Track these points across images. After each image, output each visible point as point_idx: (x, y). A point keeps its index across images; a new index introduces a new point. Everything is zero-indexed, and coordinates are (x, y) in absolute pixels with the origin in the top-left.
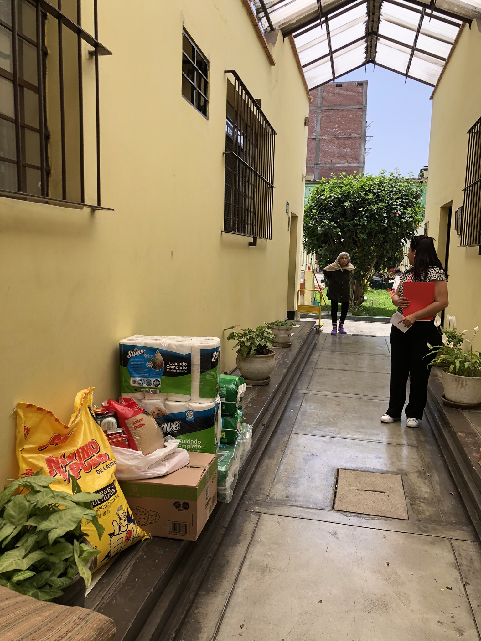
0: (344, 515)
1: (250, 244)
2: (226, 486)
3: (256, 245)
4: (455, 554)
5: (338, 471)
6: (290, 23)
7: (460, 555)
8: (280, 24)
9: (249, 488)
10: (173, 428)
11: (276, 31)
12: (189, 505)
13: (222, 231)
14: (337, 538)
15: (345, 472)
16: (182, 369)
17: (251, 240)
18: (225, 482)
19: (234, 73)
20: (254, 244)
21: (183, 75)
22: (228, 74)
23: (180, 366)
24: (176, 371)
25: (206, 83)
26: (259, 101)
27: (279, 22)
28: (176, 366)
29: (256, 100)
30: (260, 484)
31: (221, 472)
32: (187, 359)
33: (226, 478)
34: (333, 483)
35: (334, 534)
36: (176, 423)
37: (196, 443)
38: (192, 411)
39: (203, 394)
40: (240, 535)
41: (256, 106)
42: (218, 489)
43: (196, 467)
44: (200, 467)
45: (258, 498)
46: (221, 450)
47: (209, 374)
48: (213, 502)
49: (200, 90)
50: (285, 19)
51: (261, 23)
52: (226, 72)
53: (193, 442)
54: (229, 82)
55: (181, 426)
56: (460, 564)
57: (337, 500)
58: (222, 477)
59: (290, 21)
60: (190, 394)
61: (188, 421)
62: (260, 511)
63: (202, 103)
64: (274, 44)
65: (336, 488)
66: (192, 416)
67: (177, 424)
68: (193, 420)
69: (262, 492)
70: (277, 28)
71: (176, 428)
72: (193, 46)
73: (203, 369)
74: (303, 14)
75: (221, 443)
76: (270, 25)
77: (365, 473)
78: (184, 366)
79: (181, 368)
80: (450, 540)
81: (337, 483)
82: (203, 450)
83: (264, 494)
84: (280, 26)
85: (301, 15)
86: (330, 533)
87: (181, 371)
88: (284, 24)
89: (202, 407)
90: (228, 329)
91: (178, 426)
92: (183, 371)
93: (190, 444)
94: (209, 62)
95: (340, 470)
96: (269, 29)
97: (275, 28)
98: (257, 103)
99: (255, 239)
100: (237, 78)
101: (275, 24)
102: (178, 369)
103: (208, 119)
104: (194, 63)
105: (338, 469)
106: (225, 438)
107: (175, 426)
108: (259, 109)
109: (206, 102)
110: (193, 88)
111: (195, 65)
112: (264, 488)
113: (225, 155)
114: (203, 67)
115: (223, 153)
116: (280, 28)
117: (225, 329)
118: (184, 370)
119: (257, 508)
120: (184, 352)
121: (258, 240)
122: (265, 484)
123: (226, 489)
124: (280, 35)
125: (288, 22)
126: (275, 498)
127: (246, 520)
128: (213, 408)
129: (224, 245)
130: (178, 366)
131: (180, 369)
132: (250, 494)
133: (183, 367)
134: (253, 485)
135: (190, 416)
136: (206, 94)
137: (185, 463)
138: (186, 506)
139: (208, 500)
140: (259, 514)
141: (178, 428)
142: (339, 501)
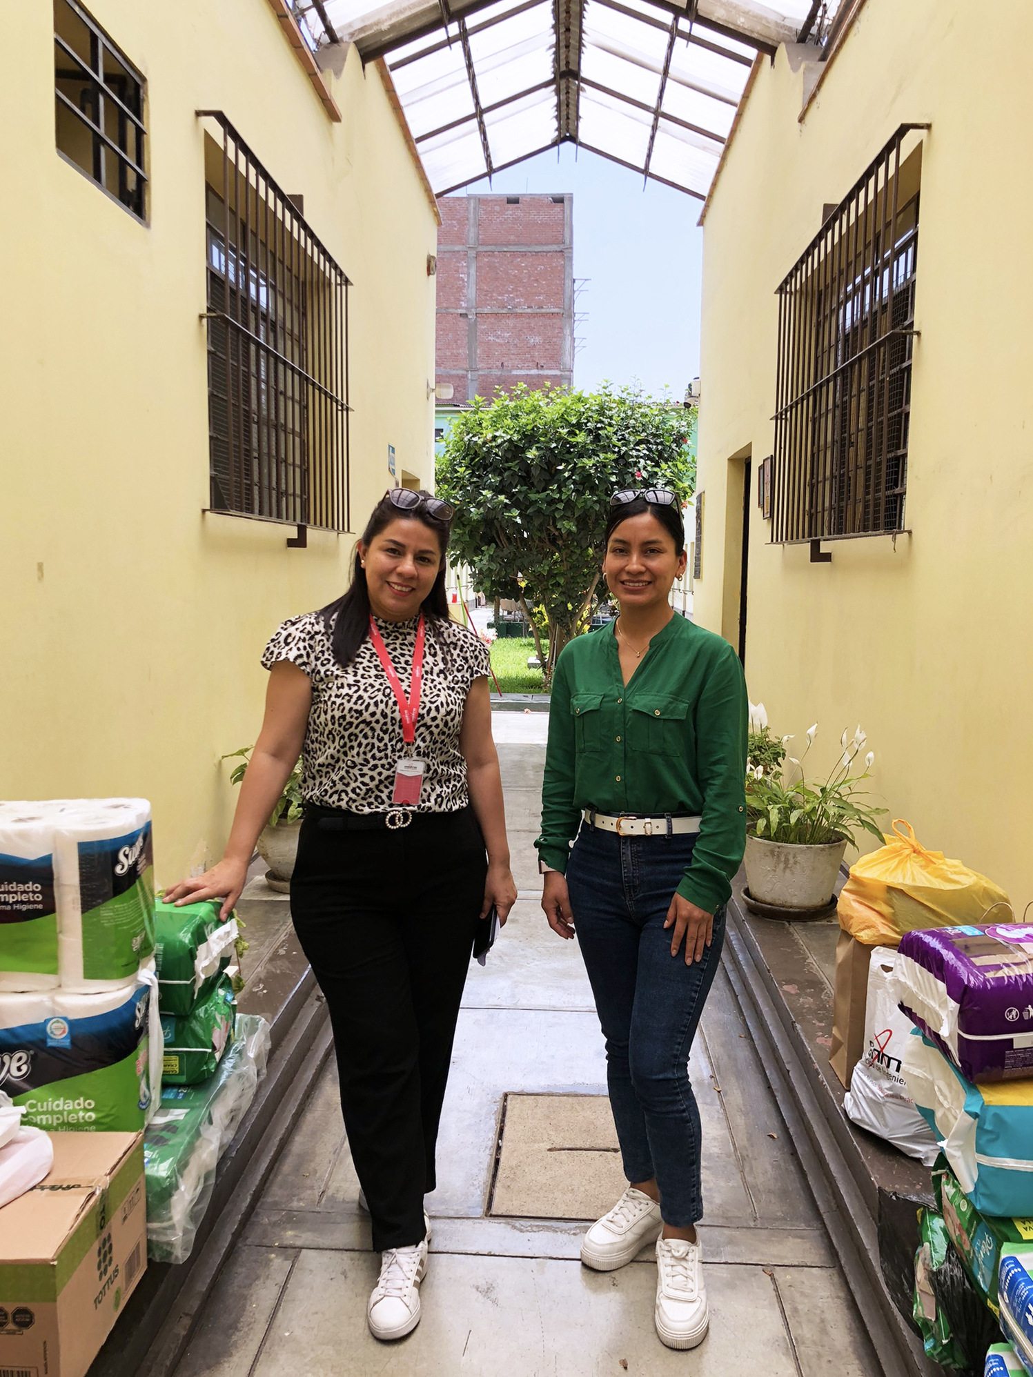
0: (514, 1227)
1: (291, 543)
2: (170, 1219)
3: (304, 545)
4: (783, 1311)
5: (505, 1100)
6: (375, 28)
7: (795, 1310)
8: (351, 30)
9: (276, 1176)
10: (9, 1071)
11: (343, 45)
12: (31, 1316)
13: (204, 511)
14: (494, 1302)
15: (522, 1101)
16: (29, 902)
17: (293, 533)
18: (168, 1208)
19: (221, 117)
20: (299, 542)
21: (57, 97)
22: (204, 119)
23: (22, 893)
24: (9, 908)
25: (140, 133)
26: (299, 199)
27: (350, 25)
28: (9, 892)
29: (291, 196)
30: (305, 1158)
31: (157, 1180)
32: (42, 872)
33: (171, 1195)
34: (492, 1135)
35: (487, 1291)
36: (18, 1055)
37: (78, 1107)
38: (65, 1019)
39: (94, 970)
40: (234, 1327)
41: (291, 209)
42: (148, 1231)
43: (69, 1188)
44: (79, 1186)
45: (295, 1204)
46: (165, 1106)
47: (113, 911)
48: (130, 1275)
49: (125, 151)
50: (363, 19)
51: (306, 21)
52: (199, 114)
53: (70, 1105)
54: (208, 137)
55: (33, 1061)
56: (796, 1339)
57: (498, 1184)
58: (159, 1196)
59: (377, 24)
60: (55, 971)
61: (53, 1048)
62: (299, 1243)
63: (131, 185)
64: (338, 73)
65: (499, 1148)
66: (64, 1032)
67: (20, 1059)
68: (67, 1043)
69: (308, 1182)
70: (346, 38)
71: (19, 1069)
72: (91, 31)
73: (90, 900)
74: (405, 9)
75: (165, 1086)
76: (329, 30)
77: (570, 1099)
78: (34, 892)
79: (24, 898)
80: (770, 1270)
81: (501, 1135)
82: (102, 1125)
83: (312, 1188)
84: (352, 35)
85: (401, 12)
86: (477, 1289)
87: (24, 908)
88: (362, 30)
89: (94, 1007)
90: (232, 755)
91: (25, 1063)
92: (31, 907)
93: (61, 1112)
94: (144, 79)
95: (510, 1097)
96: (326, 39)
97: (341, 38)
98: (294, 205)
99: (302, 530)
100: (230, 131)
101: (341, 29)
102: (17, 902)
103: (148, 226)
104: (97, 74)
105: (506, 1095)
106: (181, 1073)
107: (15, 1065)
108: (298, 216)
109: (141, 181)
110: (98, 141)
111: (100, 79)
112: (315, 1172)
113: (205, 321)
114: (130, 92)
115: (201, 317)
116: (354, 39)
117: (223, 757)
118: (35, 902)
119: (289, 1236)
120: (30, 852)
121: (311, 533)
122: (317, 1160)
123: (173, 1227)
124: (352, 56)
125: (371, 26)
126: (340, 1196)
127: (258, 1278)
128: (130, 1005)
129: (211, 545)
130: (16, 893)
131: (22, 902)
132: (276, 1193)
133: (31, 894)
134: (287, 1166)
135: (59, 1034)
136: (140, 162)
137: (35, 1176)
138: (24, 1318)
139: (105, 1278)
140: (293, 1252)
141: (24, 1068)
142: (503, 1187)
